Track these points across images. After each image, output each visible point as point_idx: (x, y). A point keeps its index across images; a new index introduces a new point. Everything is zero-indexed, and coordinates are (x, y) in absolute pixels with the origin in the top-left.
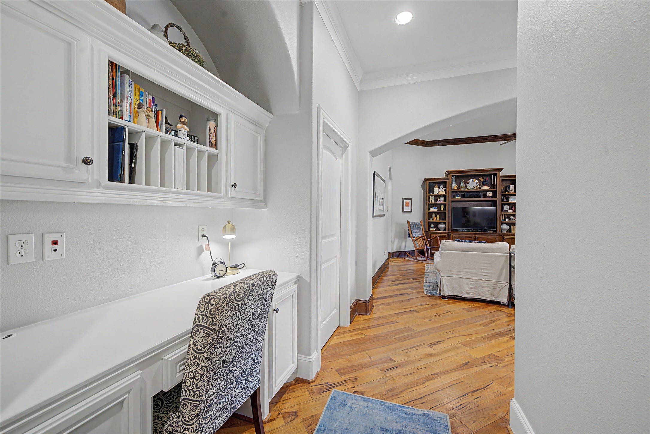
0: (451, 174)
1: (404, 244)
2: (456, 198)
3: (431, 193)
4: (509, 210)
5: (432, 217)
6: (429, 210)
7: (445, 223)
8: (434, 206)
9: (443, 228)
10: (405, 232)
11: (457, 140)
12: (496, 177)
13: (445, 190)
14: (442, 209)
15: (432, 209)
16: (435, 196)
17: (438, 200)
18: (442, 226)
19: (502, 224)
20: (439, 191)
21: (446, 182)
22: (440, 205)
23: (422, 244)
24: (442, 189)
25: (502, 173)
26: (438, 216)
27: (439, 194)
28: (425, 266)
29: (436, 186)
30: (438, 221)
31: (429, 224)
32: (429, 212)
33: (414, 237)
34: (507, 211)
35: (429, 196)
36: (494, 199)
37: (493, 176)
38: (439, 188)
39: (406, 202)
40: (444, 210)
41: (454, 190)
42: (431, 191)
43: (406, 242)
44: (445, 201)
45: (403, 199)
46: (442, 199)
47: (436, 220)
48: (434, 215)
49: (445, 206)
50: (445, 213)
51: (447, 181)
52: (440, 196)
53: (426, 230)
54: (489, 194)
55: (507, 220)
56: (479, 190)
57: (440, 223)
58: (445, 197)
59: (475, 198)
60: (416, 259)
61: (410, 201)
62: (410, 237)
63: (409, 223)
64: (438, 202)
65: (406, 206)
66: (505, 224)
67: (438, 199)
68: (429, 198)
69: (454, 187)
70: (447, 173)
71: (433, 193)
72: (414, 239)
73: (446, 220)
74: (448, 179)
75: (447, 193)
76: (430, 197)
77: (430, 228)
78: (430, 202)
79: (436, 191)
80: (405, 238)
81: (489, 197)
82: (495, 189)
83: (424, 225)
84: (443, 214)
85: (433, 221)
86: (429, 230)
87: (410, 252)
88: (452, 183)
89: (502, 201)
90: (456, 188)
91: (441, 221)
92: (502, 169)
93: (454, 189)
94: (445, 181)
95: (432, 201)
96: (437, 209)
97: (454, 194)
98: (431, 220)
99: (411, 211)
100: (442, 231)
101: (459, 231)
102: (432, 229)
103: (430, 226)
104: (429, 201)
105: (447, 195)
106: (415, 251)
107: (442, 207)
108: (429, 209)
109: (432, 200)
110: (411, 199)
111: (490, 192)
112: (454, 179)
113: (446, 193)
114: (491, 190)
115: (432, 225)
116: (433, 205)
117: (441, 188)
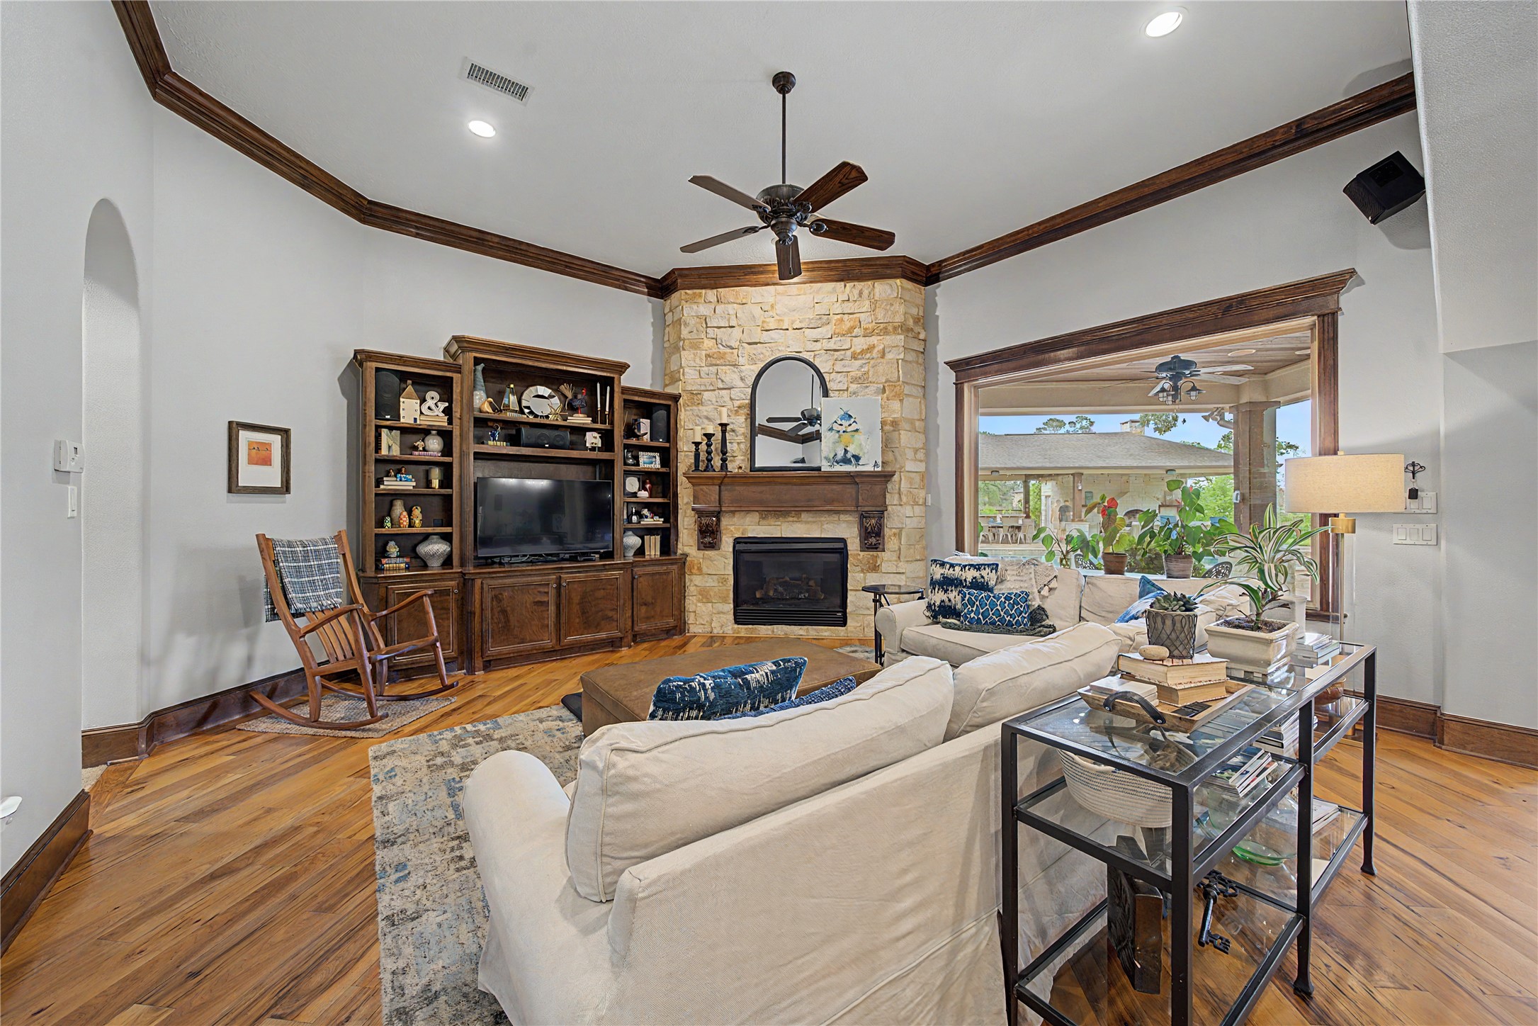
0: (471, 351)
1: (238, 652)
2: (491, 443)
3: (388, 417)
4: (639, 490)
5: (389, 515)
6: (377, 486)
7: (447, 538)
8: (399, 471)
9: (439, 556)
10: (246, 592)
11: (489, 238)
12: (608, 388)
13: (448, 412)
14: (436, 483)
15: (390, 484)
16: (405, 431)
17: (416, 448)
18: (436, 548)
19: (625, 530)
20: (421, 413)
21: (452, 378)
22: (427, 467)
23: (342, 637)
24: (433, 407)
25: (626, 380)
26: (417, 512)
27: (423, 422)
28: (364, 773)
29: (410, 389)
30: (418, 528)
31: (380, 544)
32: (377, 495)
33: (298, 614)
34: (634, 495)
35: (378, 428)
36: (605, 456)
37: (598, 385)
38: (423, 401)
39: (250, 443)
40: (441, 487)
41: (482, 415)
42: (386, 407)
43: (252, 639)
44: (447, 450)
45: (230, 423)
46: (434, 444)
47: (410, 526)
48: (399, 508)
49: (447, 469)
50: (448, 499)
51: (456, 376)
52: (425, 432)
53: (363, 571)
54: (592, 439)
55: (635, 518)
56: (561, 423)
57: (426, 537)
58: (446, 435)
59: (552, 447)
60: (314, 721)
61: (276, 440)
62: (274, 615)
63: (265, 544)
64: (417, 456)
65: (251, 461)
66: (630, 533)
67: (420, 444)
68: (378, 437)
69: (481, 401)
70: (455, 347)
71: (397, 417)
72: (302, 623)
73: (451, 525)
74: (458, 370)
75: (456, 421)
76: (384, 432)
77: (384, 561)
78: (384, 451)
79: (409, 410)
80: (248, 619)
81: (593, 449)
82: (607, 426)
83: (355, 547)
84: (437, 502)
85: (395, 531)
86: (379, 568)
87: (273, 687)
88: (474, 388)
89: (625, 464)
90: (487, 408)
91: (430, 530)
92: (625, 366)
93: (481, 411)
94: (448, 374)
95: (390, 447)
96: (414, 484)
97: (480, 432)
98: (388, 527)
99: (286, 488)
100: (435, 564)
101: (501, 564)
102: (395, 564)
103: (382, 553)
104: (378, 448)
105: (456, 433)
106: (302, 669)
107: (436, 475)
108: (379, 482)
109: (391, 445)
110: (285, 433)
111: (595, 434)
112: (479, 375)
113: (450, 422)
114: (598, 426)
115: (393, 549)
116: (399, 467)
117: (430, 403)
